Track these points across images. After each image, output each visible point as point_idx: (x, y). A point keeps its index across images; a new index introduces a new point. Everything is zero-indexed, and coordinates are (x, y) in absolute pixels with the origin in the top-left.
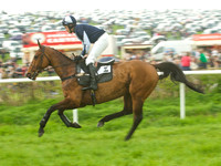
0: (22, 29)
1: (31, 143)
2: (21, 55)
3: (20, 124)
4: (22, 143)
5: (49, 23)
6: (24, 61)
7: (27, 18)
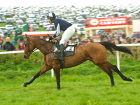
0: (84, 16)
1: (92, 86)
2: (84, 32)
3: (84, 75)
4: (86, 86)
5: (101, 13)
6: (86, 36)
7: (87, 10)
